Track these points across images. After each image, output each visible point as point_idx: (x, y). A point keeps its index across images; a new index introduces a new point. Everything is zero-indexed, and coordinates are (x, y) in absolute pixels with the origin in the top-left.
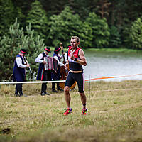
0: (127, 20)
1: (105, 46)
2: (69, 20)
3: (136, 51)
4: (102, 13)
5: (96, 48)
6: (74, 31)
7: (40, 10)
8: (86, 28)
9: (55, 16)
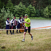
1: (34, 17)
2: (21, 7)
4: (33, 5)
5: (31, 17)
6: (23, 11)
7: (11, 3)
9: (16, 5)
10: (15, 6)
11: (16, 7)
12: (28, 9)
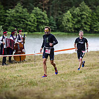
0: (61, 12)
2: (20, 13)
3: (67, 34)
4: (43, 7)
5: (39, 32)
6: (24, 20)
8: (32, 18)
9: (10, 9)
10: (8, 11)
11: (10, 12)
12: (33, 16)
